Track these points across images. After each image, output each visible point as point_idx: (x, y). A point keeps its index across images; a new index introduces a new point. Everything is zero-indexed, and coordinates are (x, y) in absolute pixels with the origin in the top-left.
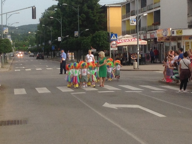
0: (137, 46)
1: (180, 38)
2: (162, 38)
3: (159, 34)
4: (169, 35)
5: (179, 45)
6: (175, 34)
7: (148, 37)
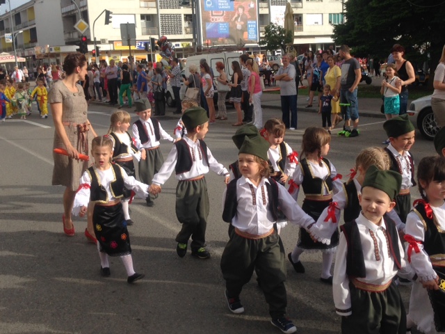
0: (15, 63)
1: (58, 55)
2: (40, 55)
3: (37, 52)
4: (47, 51)
5: (58, 62)
6: (53, 51)
7: (26, 54)
